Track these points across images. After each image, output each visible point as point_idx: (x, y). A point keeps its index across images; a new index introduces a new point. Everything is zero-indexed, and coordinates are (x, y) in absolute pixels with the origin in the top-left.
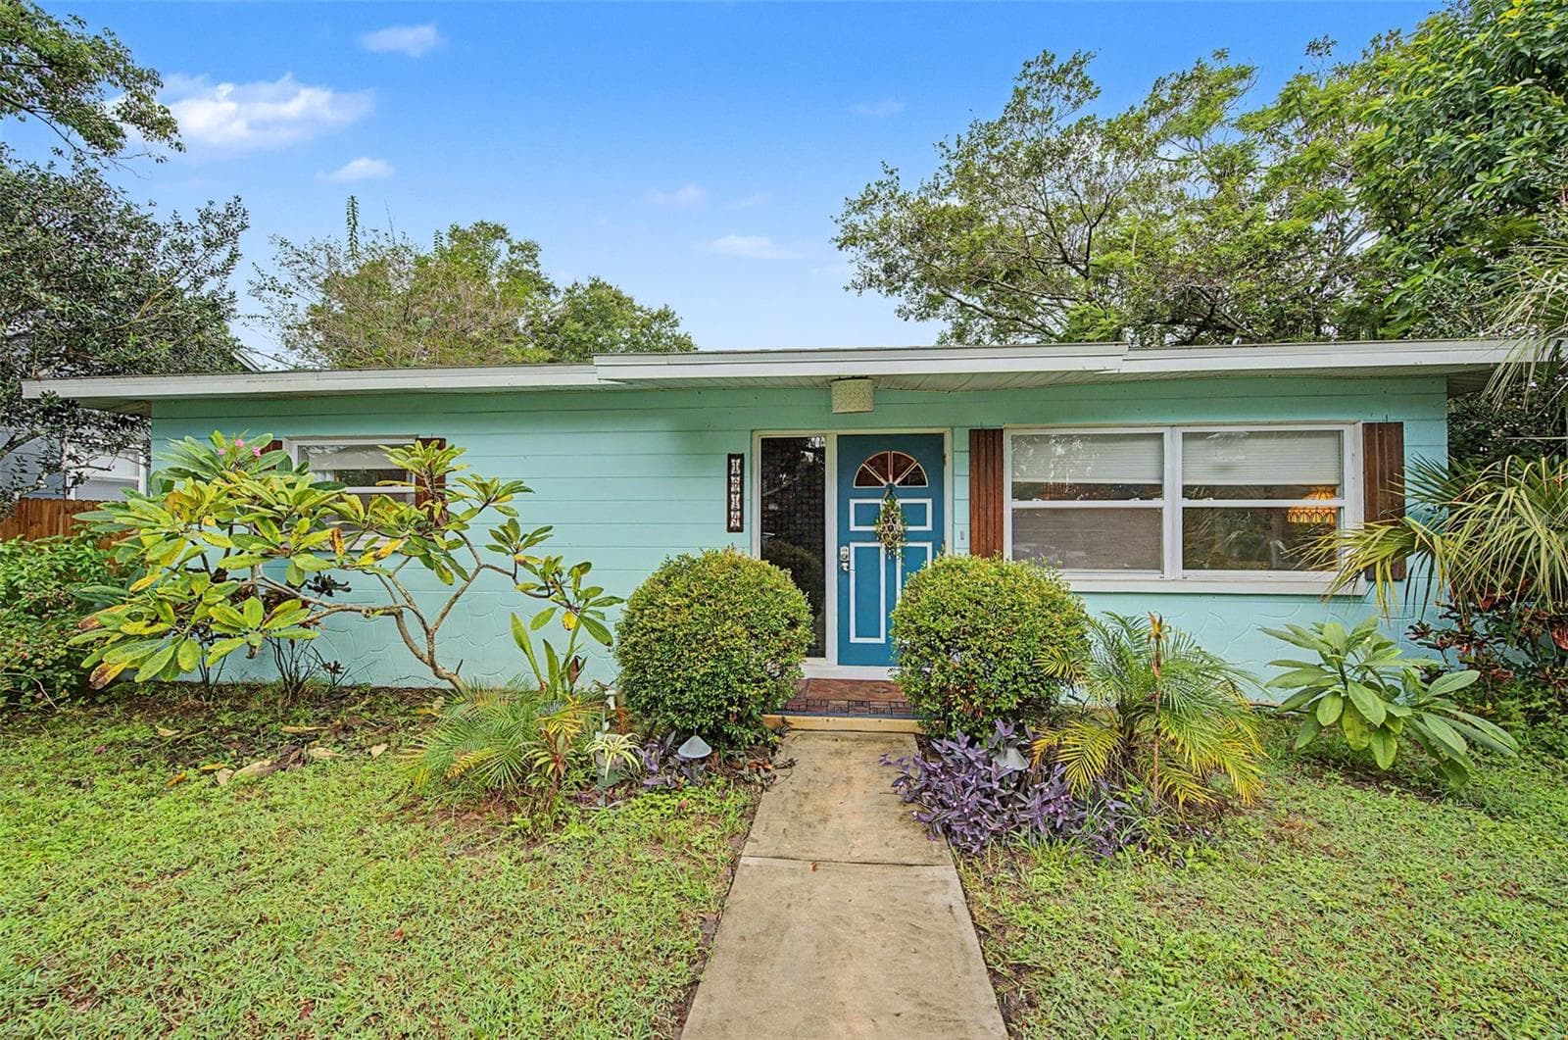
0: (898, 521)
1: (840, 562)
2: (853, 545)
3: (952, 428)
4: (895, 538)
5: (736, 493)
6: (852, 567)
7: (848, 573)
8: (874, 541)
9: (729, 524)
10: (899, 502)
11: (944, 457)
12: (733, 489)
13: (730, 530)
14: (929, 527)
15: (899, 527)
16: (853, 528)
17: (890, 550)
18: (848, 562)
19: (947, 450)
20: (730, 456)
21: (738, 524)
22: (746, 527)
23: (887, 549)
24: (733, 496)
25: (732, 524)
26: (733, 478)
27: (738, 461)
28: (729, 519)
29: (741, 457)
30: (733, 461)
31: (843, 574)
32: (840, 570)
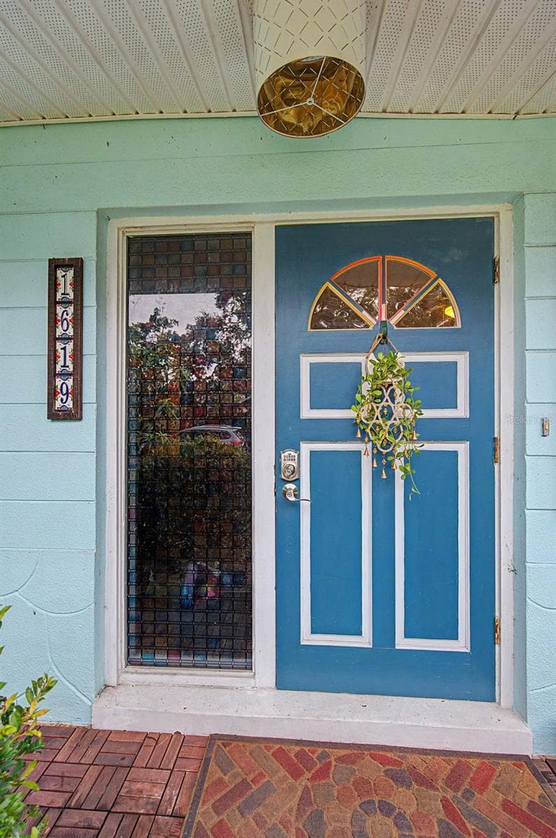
0: (400, 399)
1: (280, 482)
2: (306, 448)
3: (517, 200)
4: (395, 432)
5: (65, 339)
6: (305, 493)
7: (296, 505)
8: (353, 438)
9: (51, 404)
10: (403, 359)
11: (495, 264)
12: (59, 332)
13: (54, 415)
14: (462, 410)
15: (402, 411)
16: (307, 412)
17: (383, 459)
18: (297, 481)
19: (504, 249)
20: (55, 265)
21: (70, 404)
22: (89, 411)
23: (377, 456)
24: (59, 345)
25: (58, 404)
26: (60, 310)
27: (70, 274)
28: (53, 393)
29: (77, 265)
30: (60, 273)
31: (286, 508)
32: (280, 497)
